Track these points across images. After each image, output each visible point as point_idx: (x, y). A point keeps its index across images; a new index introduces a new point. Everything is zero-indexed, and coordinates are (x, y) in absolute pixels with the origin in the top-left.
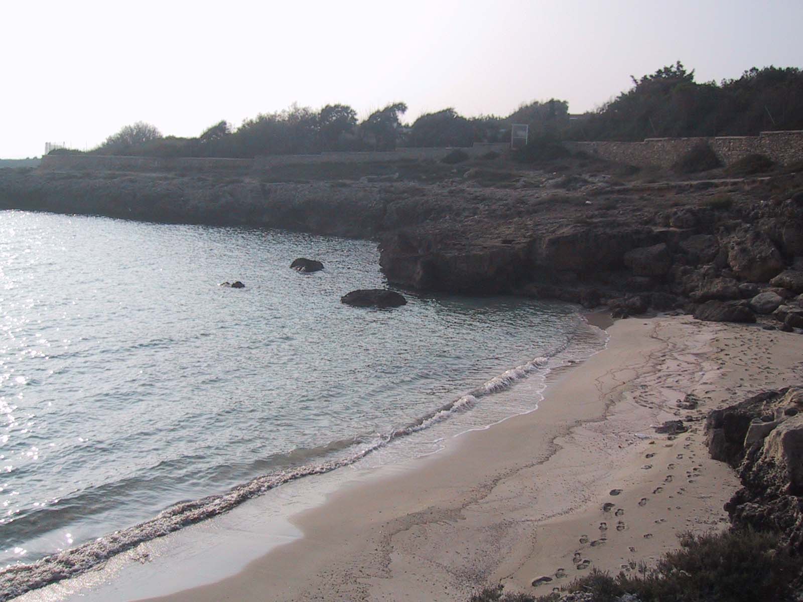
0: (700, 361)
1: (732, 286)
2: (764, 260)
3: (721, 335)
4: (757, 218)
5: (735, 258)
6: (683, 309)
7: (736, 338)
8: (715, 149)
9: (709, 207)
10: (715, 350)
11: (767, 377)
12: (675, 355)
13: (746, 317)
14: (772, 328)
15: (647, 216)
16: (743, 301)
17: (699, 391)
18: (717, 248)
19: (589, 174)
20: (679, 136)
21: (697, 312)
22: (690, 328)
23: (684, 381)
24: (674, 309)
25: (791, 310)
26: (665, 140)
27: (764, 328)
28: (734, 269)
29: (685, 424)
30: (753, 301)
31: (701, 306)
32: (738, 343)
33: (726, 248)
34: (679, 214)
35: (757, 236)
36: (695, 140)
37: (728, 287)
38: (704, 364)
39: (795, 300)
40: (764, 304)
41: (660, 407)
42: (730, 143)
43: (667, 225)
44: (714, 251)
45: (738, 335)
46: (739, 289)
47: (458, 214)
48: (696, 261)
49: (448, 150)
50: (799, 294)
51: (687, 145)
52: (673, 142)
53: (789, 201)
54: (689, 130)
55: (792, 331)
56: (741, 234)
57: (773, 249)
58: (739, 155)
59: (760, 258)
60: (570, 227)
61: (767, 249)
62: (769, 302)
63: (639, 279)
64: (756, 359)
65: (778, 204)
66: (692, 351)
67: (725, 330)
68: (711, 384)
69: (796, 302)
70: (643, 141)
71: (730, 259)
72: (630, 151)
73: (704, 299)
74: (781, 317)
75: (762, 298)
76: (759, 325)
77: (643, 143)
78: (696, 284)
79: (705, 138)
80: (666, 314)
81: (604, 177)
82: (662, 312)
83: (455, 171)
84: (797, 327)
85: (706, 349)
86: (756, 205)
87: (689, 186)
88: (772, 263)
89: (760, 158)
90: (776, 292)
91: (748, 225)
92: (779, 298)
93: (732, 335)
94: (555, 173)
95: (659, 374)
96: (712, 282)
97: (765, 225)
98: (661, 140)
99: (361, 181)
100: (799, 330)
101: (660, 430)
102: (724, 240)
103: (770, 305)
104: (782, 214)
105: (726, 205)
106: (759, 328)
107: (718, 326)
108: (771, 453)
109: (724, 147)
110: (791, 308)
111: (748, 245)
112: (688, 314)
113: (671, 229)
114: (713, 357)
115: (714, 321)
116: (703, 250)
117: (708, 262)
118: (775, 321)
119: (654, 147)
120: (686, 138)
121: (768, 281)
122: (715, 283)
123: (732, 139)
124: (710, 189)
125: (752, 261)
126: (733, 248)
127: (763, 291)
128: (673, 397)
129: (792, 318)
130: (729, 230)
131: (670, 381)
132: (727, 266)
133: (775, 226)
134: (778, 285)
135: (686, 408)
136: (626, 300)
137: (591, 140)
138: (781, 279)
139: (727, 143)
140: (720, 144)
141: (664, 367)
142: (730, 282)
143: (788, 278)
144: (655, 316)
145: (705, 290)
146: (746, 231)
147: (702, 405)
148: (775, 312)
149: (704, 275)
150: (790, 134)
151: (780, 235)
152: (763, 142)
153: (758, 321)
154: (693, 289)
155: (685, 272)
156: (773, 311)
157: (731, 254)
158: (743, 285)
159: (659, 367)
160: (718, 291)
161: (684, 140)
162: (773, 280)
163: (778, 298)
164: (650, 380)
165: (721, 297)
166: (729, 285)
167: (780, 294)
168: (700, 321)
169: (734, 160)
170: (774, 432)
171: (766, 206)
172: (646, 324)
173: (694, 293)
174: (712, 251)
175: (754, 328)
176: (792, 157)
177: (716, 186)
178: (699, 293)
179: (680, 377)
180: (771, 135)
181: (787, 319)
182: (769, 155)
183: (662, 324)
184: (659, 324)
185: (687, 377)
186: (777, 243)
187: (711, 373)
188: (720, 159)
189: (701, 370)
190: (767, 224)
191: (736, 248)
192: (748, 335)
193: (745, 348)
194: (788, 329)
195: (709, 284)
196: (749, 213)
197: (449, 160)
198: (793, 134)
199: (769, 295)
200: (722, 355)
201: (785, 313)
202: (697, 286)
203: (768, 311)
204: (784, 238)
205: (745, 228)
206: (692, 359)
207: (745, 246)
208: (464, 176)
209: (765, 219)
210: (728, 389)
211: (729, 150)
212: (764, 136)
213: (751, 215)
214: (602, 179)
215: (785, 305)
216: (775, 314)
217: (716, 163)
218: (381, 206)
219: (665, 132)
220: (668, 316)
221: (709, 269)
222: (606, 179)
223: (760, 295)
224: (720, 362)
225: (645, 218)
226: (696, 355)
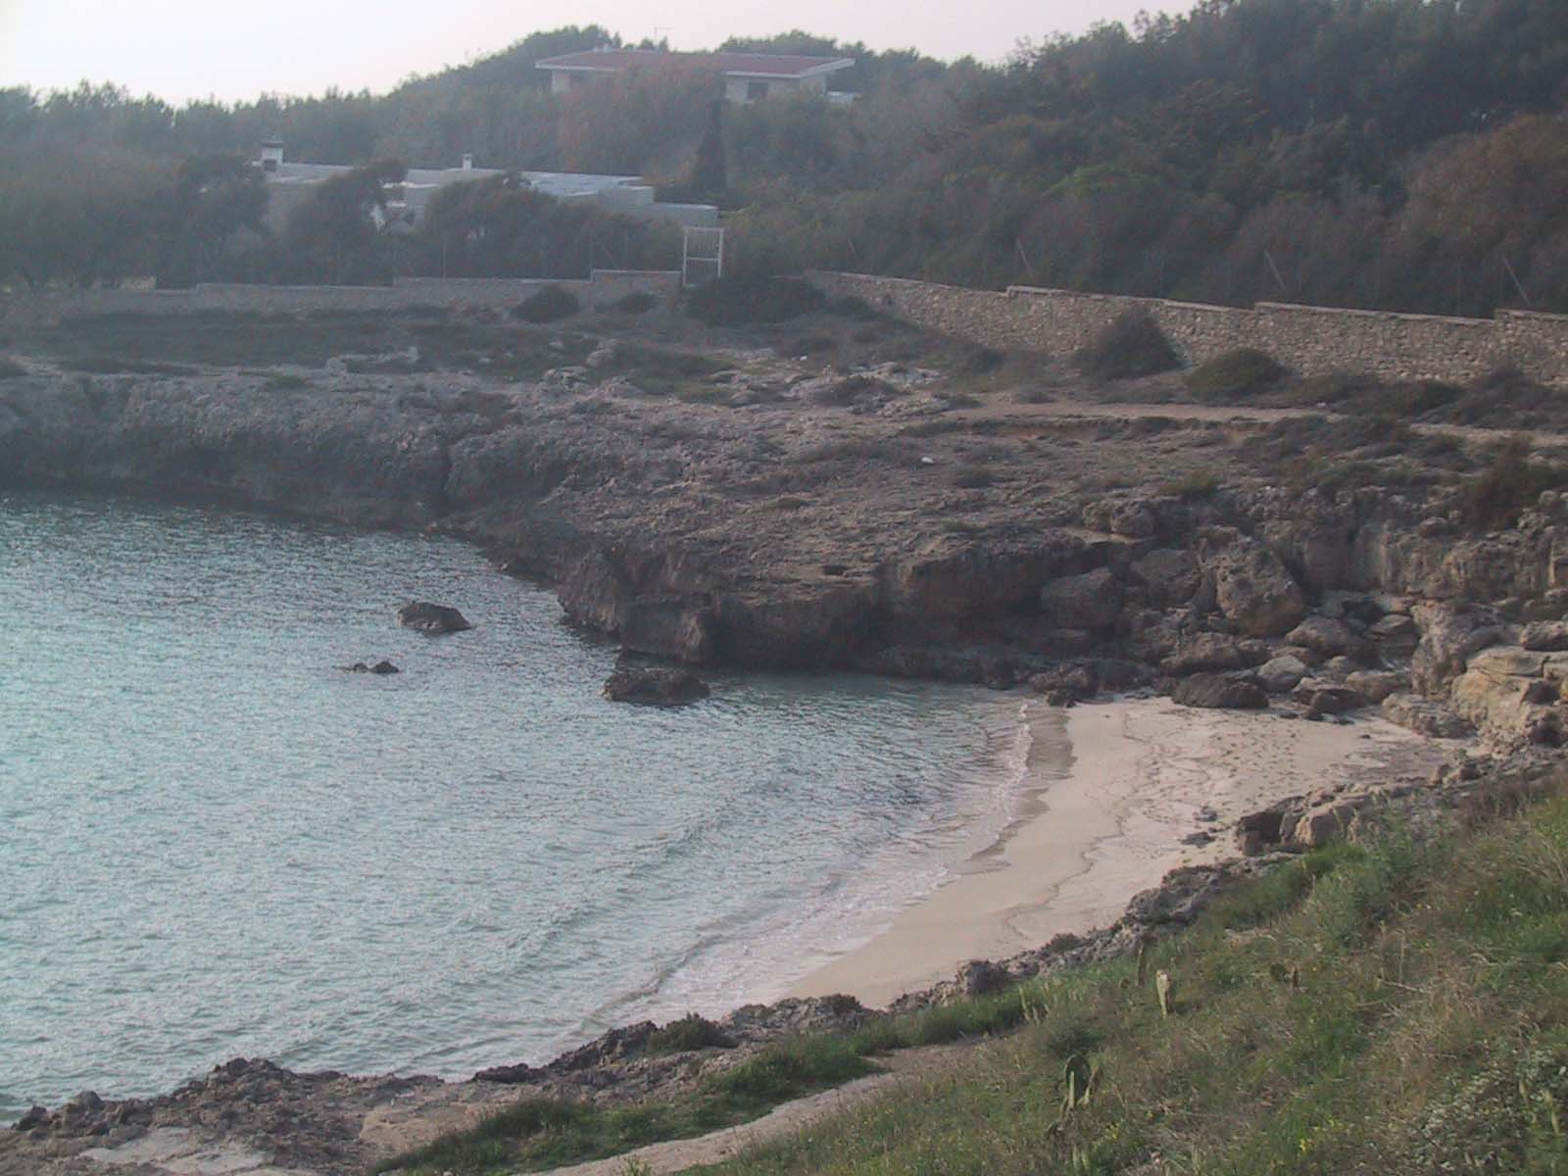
0: (1204, 768)
1: (1229, 647)
2: (1275, 601)
3: (1222, 730)
4: (1262, 519)
5: (1229, 597)
6: (1153, 687)
7: (1244, 734)
8: (1163, 326)
9: (1177, 498)
10: (1219, 752)
11: (1290, 784)
12: (1169, 761)
13: (1253, 698)
14: (1292, 716)
15: (1063, 508)
16: (1247, 672)
17: (1215, 804)
18: (1197, 576)
20: (1086, 289)
21: (1179, 694)
22: (1175, 721)
23: (1194, 794)
24: (1136, 688)
25: (1319, 687)
26: (1053, 295)
27: (1282, 717)
28: (1228, 614)
29: (1211, 835)
30: (1263, 671)
31: (1183, 683)
32: (1248, 741)
33: (1213, 576)
34: (1128, 511)
35: (1263, 560)
36: (1121, 302)
37: (1221, 649)
38: (1210, 772)
39: (1326, 668)
40: (1281, 676)
41: (1177, 821)
42: (1195, 317)
43: (1107, 530)
44: (1192, 582)
45: (1245, 729)
46: (1239, 650)
47: (636, 477)
48: (1162, 599)
49: (526, 288)
50: (1331, 657)
51: (1103, 311)
52: (1072, 300)
53: (1313, 492)
54: (1104, 280)
55: (1320, 719)
56: (1237, 554)
57: (1290, 583)
58: (1216, 345)
59: (1268, 598)
60: (939, 539)
61: (1281, 583)
62: (1288, 673)
63: (1071, 634)
64: (1275, 762)
65: (1296, 496)
66: (1189, 755)
67: (1226, 721)
68: (1227, 794)
69: (1326, 672)
70: (1005, 291)
71: (1220, 596)
72: (973, 309)
73: (1188, 669)
74: (1305, 696)
75: (1275, 666)
76: (1274, 711)
77: (1004, 294)
78: (1170, 643)
79: (1142, 300)
80: (1130, 697)
81: (923, 375)
82: (1121, 692)
83: (559, 344)
84: (1326, 712)
85: (1206, 752)
86: (1259, 495)
87: (1122, 423)
88: (1290, 606)
89: (1255, 358)
90: (1296, 655)
91: (1249, 539)
93: (1239, 729)
94: (804, 358)
95: (1159, 786)
96: (1196, 640)
97: (1277, 532)
98: (1045, 294)
99: (329, 369)
100: (1331, 718)
101: (1184, 842)
102: (1209, 561)
103: (1287, 678)
104: (1302, 516)
105: (1202, 493)
106: (1274, 716)
108: (1303, 835)
109: (1182, 324)
110: (1318, 684)
111: (1250, 574)
112: (1163, 695)
113: (1114, 537)
114: (1220, 762)
115: (1208, 707)
116: (1172, 579)
117: (1181, 603)
118: (1296, 704)
119: (1029, 308)
120: (1101, 297)
121: (1284, 634)
122: (1200, 641)
123: (1198, 310)
124: (1166, 434)
125: (1256, 603)
126: (1224, 579)
127: (1278, 655)
128: (1188, 812)
129: (1321, 700)
130: (1217, 544)
131: (1177, 794)
132: (1215, 608)
133: (1292, 537)
134: (1299, 642)
135: (1205, 820)
136: (1062, 675)
137: (877, 273)
138: (1304, 633)
139: (1189, 319)
140: (1174, 317)
141: (1161, 777)
142: (1225, 640)
143: (1314, 632)
144: (1111, 700)
145: (1186, 654)
146: (1246, 549)
147: (1223, 816)
148: (1297, 689)
149: (1180, 627)
150: (1314, 314)
151: (1300, 554)
152: (1261, 322)
153: (1272, 705)
154: (1165, 652)
155: (1149, 622)
156: (1293, 687)
157: (1222, 588)
158: (1244, 644)
159: (1155, 778)
160: (1206, 656)
161: (1096, 300)
162: (1291, 635)
163: (1300, 666)
164: (1152, 792)
165: (1211, 667)
166: (1224, 645)
167: (1301, 659)
168: (1184, 707)
169: (1205, 355)
170: (1303, 819)
171: (1276, 498)
172: (1107, 717)
173: (1168, 659)
174: (1188, 580)
175: (1266, 717)
176: (1318, 360)
177: (1177, 426)
178: (1176, 659)
179: (1187, 789)
180: (1278, 310)
181: (1313, 701)
182: (1274, 351)
183: (1132, 714)
184: (1127, 715)
185: (1197, 788)
186: (1295, 569)
187: (1221, 782)
188: (1175, 350)
189: (1209, 779)
190: (1278, 532)
191: (1229, 579)
192: (1259, 728)
193: (1258, 748)
194: (1315, 716)
195: (1191, 644)
196: (1247, 510)
197: (531, 311)
198: (1321, 314)
199: (1285, 661)
200: (1230, 759)
201: (1311, 692)
202: (1171, 648)
203: (1285, 687)
204: (1307, 557)
205: (1242, 545)
206: (1193, 765)
207: (1245, 575)
208: (589, 360)
209: (1274, 522)
210: (1248, 800)
211: (1193, 333)
212: (1262, 311)
213: (1249, 513)
215: (1310, 677)
216: (1297, 693)
217: (1165, 357)
218: (435, 448)
219: (1054, 277)
220: (1132, 700)
221: (1187, 615)
222: (929, 380)
223: (1271, 662)
224: (1230, 767)
225: (1061, 512)
226: (1197, 760)
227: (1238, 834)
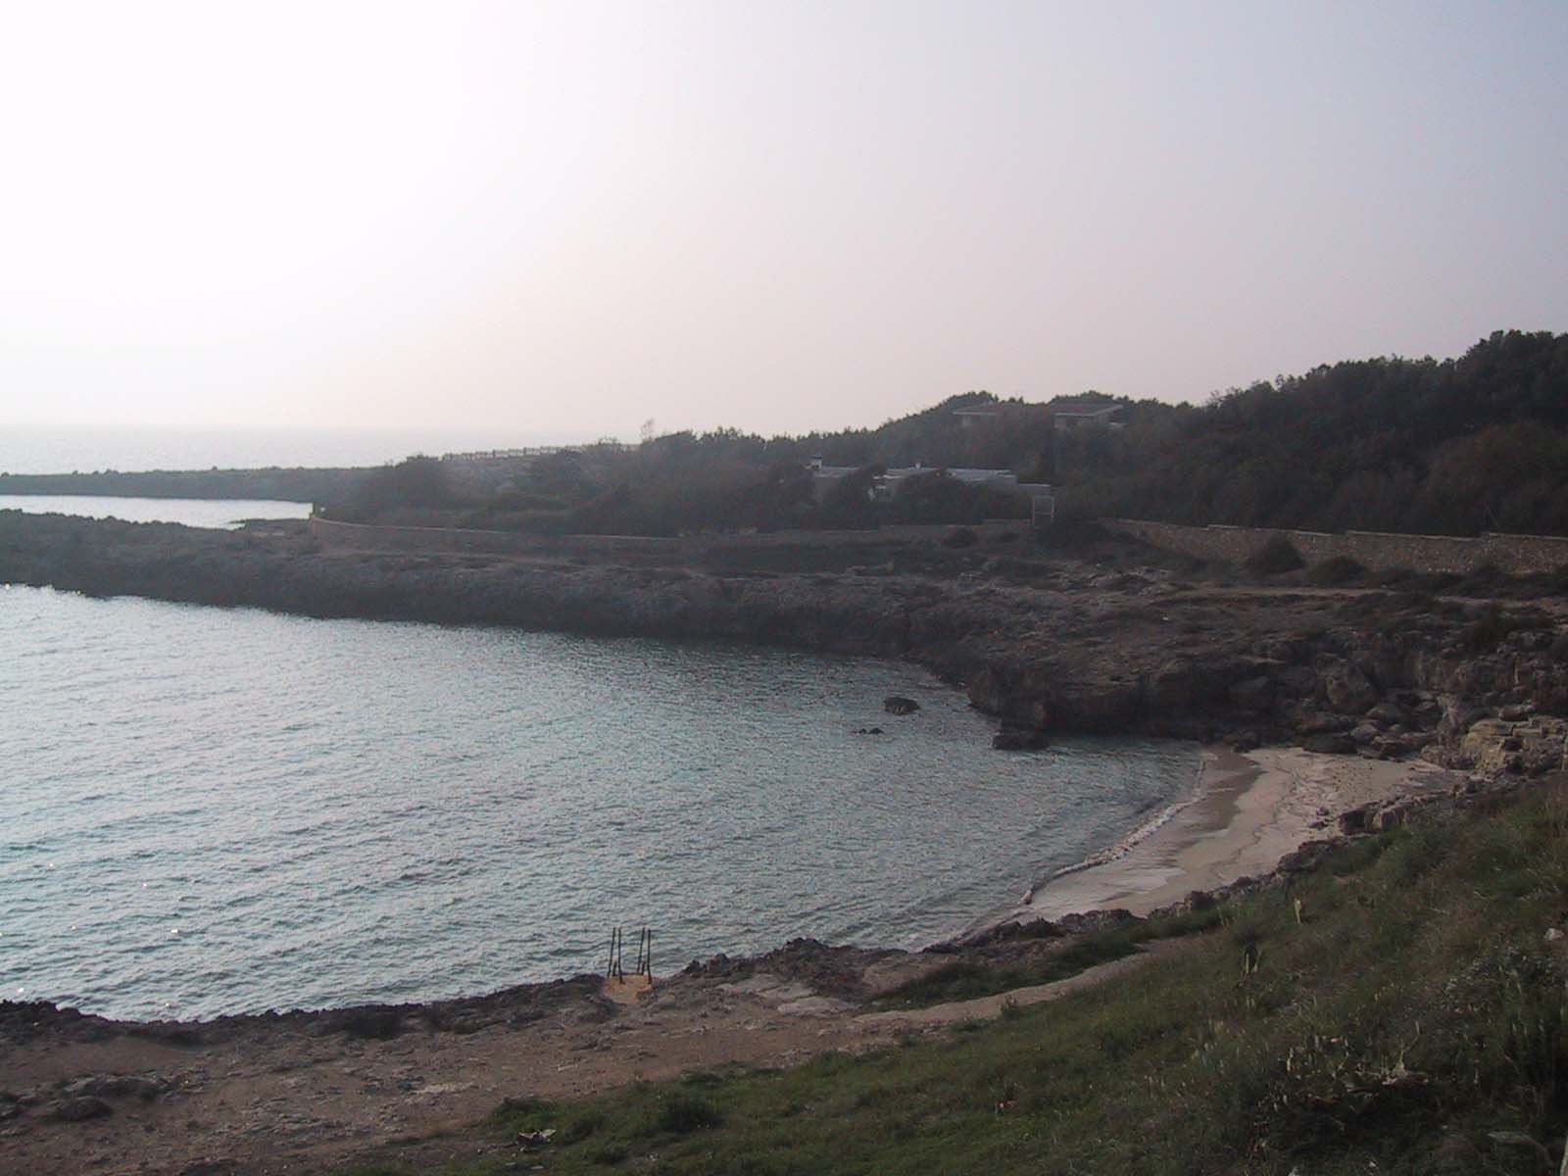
0: (1321, 786)
1: (1334, 720)
2: (1359, 694)
3: (1331, 765)
4: (1351, 650)
5: (1334, 692)
6: (1293, 742)
7: (1343, 768)
8: (1295, 545)
9: (1304, 639)
10: (1330, 777)
12: (1302, 782)
13: (1349, 748)
14: (1371, 758)
15: (1241, 644)
16: (1345, 734)
17: (1328, 806)
18: (1316, 680)
19: (1145, 568)
20: (1252, 526)
21: (1307, 745)
22: (1305, 760)
23: (1316, 801)
25: (1385, 741)
26: (1235, 529)
27: (1365, 758)
28: (1333, 702)
29: (1325, 823)
30: (1353, 733)
31: (1309, 740)
32: (1345, 771)
33: (1325, 681)
34: (1278, 646)
35: (1353, 672)
36: (1271, 533)
37: (1330, 721)
38: (1325, 788)
39: (1389, 731)
40: (1364, 736)
41: (1306, 815)
42: (1313, 540)
43: (1264, 656)
44: (1313, 684)
45: (1344, 765)
46: (1340, 722)
47: (1009, 630)
48: (1297, 694)
49: (950, 530)
50: (1392, 725)
51: (1261, 538)
52: (1244, 532)
53: (1380, 635)
54: (1262, 520)
55: (1387, 759)
56: (1338, 668)
57: (1368, 684)
58: (1324, 555)
59: (1356, 692)
60: (1172, 662)
61: (1363, 685)
62: (1367, 734)
63: (1246, 713)
64: (1361, 783)
65: (1370, 637)
66: (1313, 779)
68: (1334, 801)
69: (1389, 733)
70: (1207, 527)
71: (1328, 691)
72: (1190, 537)
73: (1311, 732)
74: (1377, 747)
75: (1361, 730)
76: (1360, 755)
77: (1206, 529)
78: (1301, 718)
79: (1283, 531)
81: (1163, 573)
83: (967, 559)
84: (1389, 755)
85: (1322, 777)
86: (1350, 636)
87: (1273, 598)
88: (1368, 697)
89: (1346, 561)
90: (1372, 724)
91: (1344, 660)
92: (1374, 730)
93: (1341, 765)
94: (1099, 565)
95: (1296, 796)
96: (1315, 716)
98: (1229, 529)
99: (846, 574)
100: (1392, 759)
101: (1311, 827)
102: (1322, 673)
103: (1367, 737)
104: (1374, 648)
105: (1319, 636)
106: (1360, 758)
107: (1328, 758)
108: (1377, 824)
109: (1305, 544)
111: (1345, 680)
112: (1298, 746)
113: (1270, 660)
114: (1330, 783)
116: (1302, 683)
117: (1309, 695)
118: (1372, 751)
119: (1221, 536)
120: (1260, 530)
121: (1364, 714)
122: (1318, 716)
123: (1314, 536)
124: (1297, 603)
125: (1349, 696)
126: (1331, 682)
127: (1362, 724)
128: (1313, 810)
129: (1386, 749)
130: (1327, 663)
131: (1306, 800)
132: (1326, 698)
133: (1369, 659)
134: (1373, 717)
135: (1322, 815)
137: (1137, 519)
138: (1376, 712)
139: (1309, 541)
140: (1301, 540)
141: (1297, 791)
142: (1332, 716)
143: (1382, 711)
145: (1310, 724)
146: (1343, 665)
147: (1332, 813)
148: (1373, 743)
149: (1307, 708)
151: (1374, 669)
152: (1349, 542)
153: (1359, 752)
154: (1299, 722)
155: (1289, 706)
156: (1371, 742)
157: (1330, 688)
158: (1342, 718)
159: (1294, 792)
160: (1322, 724)
161: (1257, 531)
162: (1369, 714)
164: (1292, 800)
165: (1324, 730)
166: (1331, 719)
167: (1375, 726)
168: (1310, 753)
169: (1318, 560)
170: (1377, 815)
171: (1359, 637)
173: (1300, 727)
174: (1311, 683)
175: (1356, 758)
176: (1381, 562)
177: (1303, 599)
178: (1305, 727)
179: (1312, 798)
180: (1358, 535)
181: (1382, 749)
182: (1356, 558)
183: (1281, 757)
185: (1317, 797)
186: (1371, 676)
187: (1331, 794)
188: (1302, 558)
189: (1324, 792)
190: (1361, 657)
191: (1334, 683)
193: (1351, 775)
194: (1383, 758)
195: (1313, 718)
196: (1343, 644)
197: (952, 542)
199: (1366, 727)
200: (1335, 781)
201: (1380, 744)
202: (1302, 720)
203: (1366, 742)
204: (1377, 670)
205: (1341, 663)
206: (1315, 785)
207: (1342, 680)
208: (983, 568)
209: (1359, 651)
210: (1346, 804)
211: (1311, 548)
212: (1349, 536)
213: (1344, 646)
214: (1161, 576)
215: (1380, 736)
216: (1373, 745)
217: (1298, 563)
218: (903, 615)
219: (1234, 519)
221: (1311, 702)
222: (1168, 576)
223: (1358, 728)
224: (1336, 786)
225: (1240, 647)
226: (1317, 782)
227: (1341, 823)
